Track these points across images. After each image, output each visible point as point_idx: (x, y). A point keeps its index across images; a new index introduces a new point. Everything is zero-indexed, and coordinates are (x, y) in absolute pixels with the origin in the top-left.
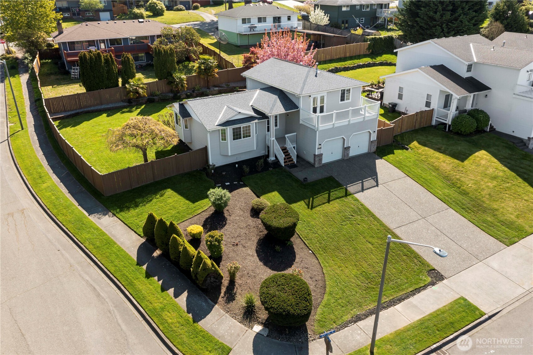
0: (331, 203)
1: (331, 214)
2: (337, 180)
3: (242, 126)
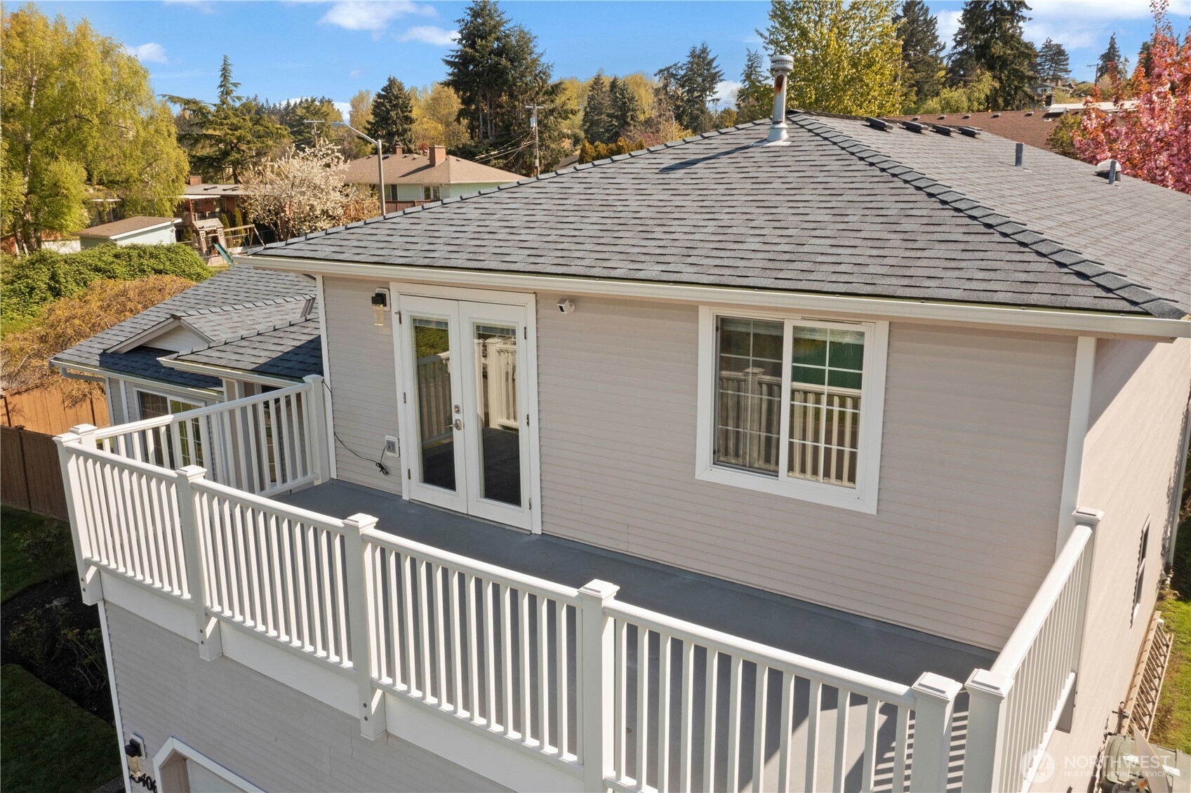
3: (169, 398)
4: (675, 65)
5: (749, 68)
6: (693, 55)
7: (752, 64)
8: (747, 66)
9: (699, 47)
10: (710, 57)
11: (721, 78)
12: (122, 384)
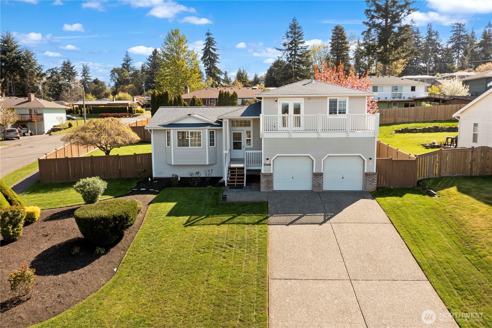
2: (269, 206)
3: (189, 131)
4: (56, 68)
5: (84, 71)
6: (64, 64)
7: (85, 70)
8: (83, 70)
9: (66, 61)
10: (71, 66)
11: (77, 74)
12: (172, 130)
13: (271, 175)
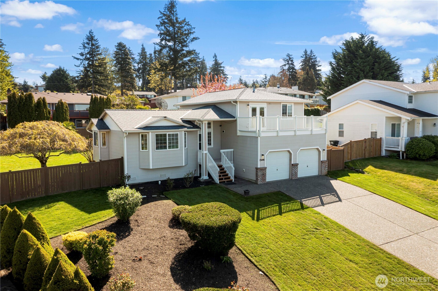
0: (284, 215)
1: (286, 227)
2: (287, 194)
3: (167, 133)
12: (150, 133)
13: (265, 169)
